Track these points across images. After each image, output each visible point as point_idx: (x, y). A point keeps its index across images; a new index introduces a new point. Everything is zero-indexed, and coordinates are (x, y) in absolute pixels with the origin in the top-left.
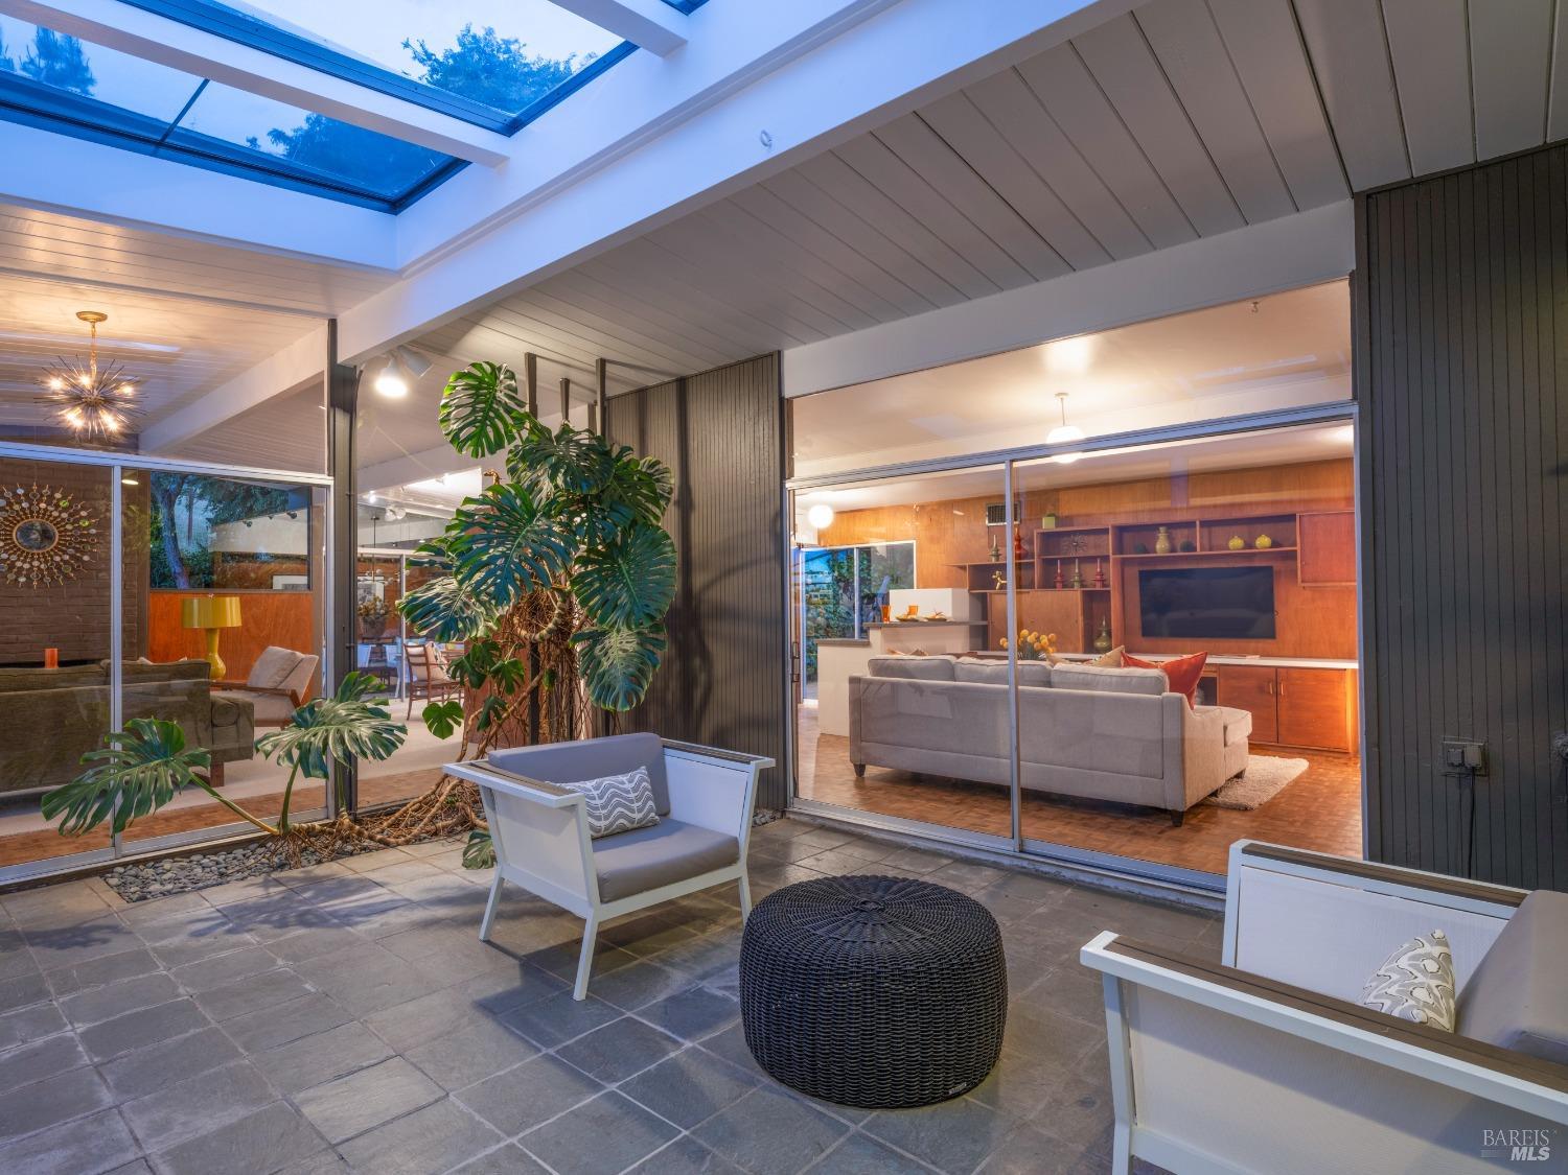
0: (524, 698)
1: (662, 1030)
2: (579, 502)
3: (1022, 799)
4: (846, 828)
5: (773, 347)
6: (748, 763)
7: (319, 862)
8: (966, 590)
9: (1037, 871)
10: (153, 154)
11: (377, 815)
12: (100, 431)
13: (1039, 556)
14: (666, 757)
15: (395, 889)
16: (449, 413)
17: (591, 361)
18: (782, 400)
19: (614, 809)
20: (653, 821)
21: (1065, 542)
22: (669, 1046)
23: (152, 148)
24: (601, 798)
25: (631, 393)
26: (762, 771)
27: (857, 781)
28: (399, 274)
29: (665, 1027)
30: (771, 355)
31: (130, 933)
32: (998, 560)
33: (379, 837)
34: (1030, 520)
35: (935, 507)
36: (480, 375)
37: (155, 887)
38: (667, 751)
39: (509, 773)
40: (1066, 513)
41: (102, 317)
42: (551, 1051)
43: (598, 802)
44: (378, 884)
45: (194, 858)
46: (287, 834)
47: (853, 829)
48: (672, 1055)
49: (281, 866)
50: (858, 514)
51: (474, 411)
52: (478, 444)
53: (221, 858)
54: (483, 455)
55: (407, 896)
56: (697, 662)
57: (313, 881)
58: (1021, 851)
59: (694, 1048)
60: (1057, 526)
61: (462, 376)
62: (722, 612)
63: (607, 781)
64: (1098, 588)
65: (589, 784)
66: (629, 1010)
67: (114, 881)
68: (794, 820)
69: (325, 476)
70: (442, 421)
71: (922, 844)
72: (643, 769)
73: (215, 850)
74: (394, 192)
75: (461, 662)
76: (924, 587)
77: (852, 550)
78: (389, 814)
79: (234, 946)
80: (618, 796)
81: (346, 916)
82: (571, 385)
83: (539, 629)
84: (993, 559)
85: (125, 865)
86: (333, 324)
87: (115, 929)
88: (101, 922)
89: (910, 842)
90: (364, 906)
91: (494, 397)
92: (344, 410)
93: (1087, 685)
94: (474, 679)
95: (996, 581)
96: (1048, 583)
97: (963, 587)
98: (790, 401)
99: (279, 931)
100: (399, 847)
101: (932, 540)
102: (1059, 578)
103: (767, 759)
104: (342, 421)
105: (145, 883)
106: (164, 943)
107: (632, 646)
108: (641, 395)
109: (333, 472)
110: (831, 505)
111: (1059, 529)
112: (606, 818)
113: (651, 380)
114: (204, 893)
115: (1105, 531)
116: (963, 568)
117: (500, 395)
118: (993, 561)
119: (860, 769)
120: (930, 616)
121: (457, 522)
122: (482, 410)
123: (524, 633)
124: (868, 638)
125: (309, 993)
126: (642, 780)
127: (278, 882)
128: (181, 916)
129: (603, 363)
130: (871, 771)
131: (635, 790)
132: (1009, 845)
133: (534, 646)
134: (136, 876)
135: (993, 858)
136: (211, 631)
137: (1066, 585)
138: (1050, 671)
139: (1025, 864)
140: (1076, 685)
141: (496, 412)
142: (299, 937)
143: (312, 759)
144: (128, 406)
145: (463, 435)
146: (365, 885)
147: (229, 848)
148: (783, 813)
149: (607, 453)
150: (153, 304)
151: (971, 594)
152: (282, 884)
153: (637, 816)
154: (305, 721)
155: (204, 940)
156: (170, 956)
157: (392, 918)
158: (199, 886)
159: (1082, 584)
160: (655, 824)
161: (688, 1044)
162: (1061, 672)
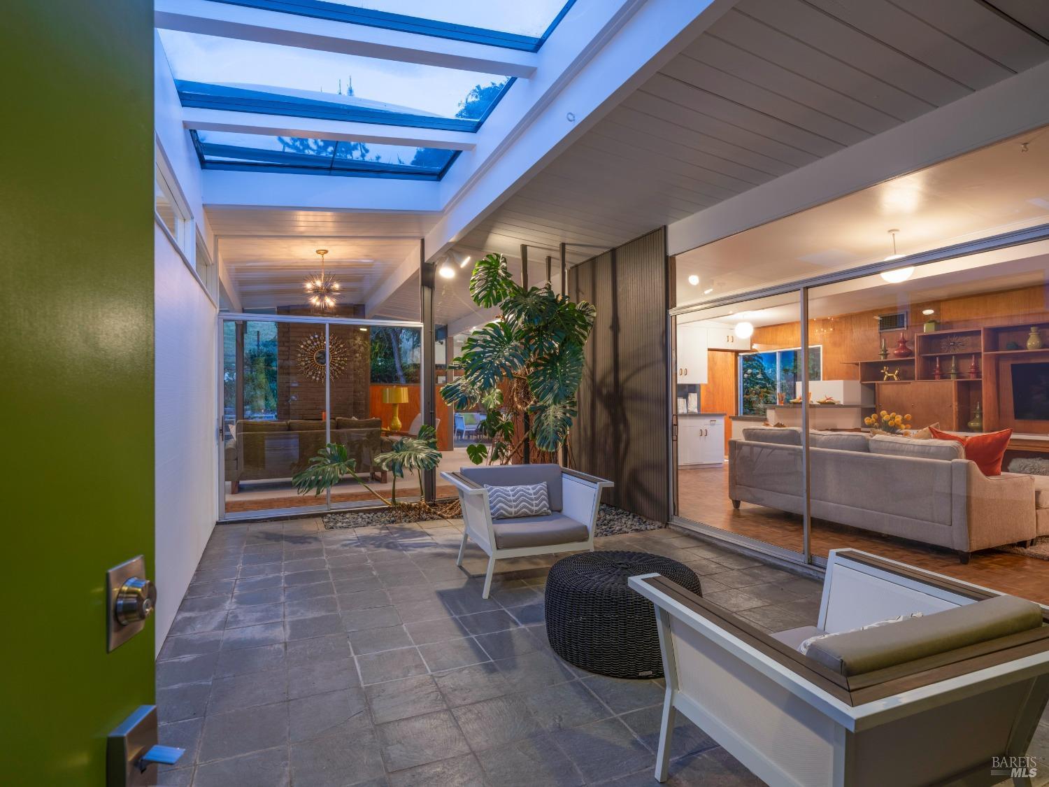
0: (521, 444)
1: (514, 618)
2: (535, 330)
3: (812, 527)
4: (702, 537)
5: (660, 224)
6: (596, 483)
7: (410, 522)
8: (859, 381)
9: (819, 578)
10: (330, 175)
11: (444, 503)
12: (325, 307)
13: (919, 354)
14: (563, 479)
15: (434, 537)
16: (475, 284)
17: (557, 245)
18: (667, 258)
19: (520, 503)
20: (545, 512)
21: (944, 342)
22: (511, 624)
23: (328, 172)
24: (513, 496)
25: (587, 261)
26: (603, 488)
27: (734, 511)
28: (442, 213)
29: (517, 617)
30: (660, 229)
31: (320, 541)
32: (886, 358)
33: (439, 513)
34: (915, 326)
35: (838, 320)
36: (490, 261)
37: (340, 524)
38: (564, 475)
39: (467, 479)
40: (947, 319)
41: (326, 252)
42: (457, 617)
43: (512, 498)
44: (429, 535)
45: (361, 514)
46: (396, 507)
47: (706, 538)
48: (511, 629)
49: (393, 522)
50: (780, 327)
51: (487, 282)
52: (488, 300)
53: (371, 516)
54: (491, 306)
55: (437, 541)
56: (622, 427)
57: (403, 529)
58: (809, 564)
59: (524, 630)
60: (936, 330)
61: (481, 263)
62: (637, 396)
63: (520, 487)
64: (972, 378)
65: (509, 488)
66: (506, 607)
67: (326, 520)
68: (673, 530)
69: (420, 323)
70: (471, 289)
71: (747, 553)
72: (544, 484)
73: (369, 511)
74: (438, 168)
75: (484, 422)
76: (829, 379)
77: (775, 353)
78: (450, 503)
79: (355, 552)
80: (525, 496)
81: (406, 546)
82: (552, 260)
83: (527, 404)
84: (882, 357)
85: (331, 513)
86: (423, 241)
87: (316, 539)
88: (312, 536)
89: (739, 550)
90: (415, 543)
91: (497, 273)
92: (429, 287)
93: (894, 451)
94: (491, 432)
95: (884, 374)
96: (927, 375)
97: (857, 379)
98: (673, 258)
99: (376, 549)
100: (448, 520)
101: (835, 344)
102: (937, 371)
103: (609, 482)
104: (427, 292)
105: (336, 523)
106: (330, 547)
107: (559, 415)
108: (593, 261)
109: (423, 321)
110: (753, 322)
111: (939, 332)
112: (516, 507)
113: (598, 252)
114: (355, 529)
115: (978, 333)
116: (857, 364)
117: (500, 271)
118: (882, 359)
119: (737, 504)
120: (822, 399)
121: (468, 345)
122: (491, 281)
123: (519, 407)
124: (765, 415)
125: (373, 575)
126: (541, 489)
127: (387, 528)
128: (342, 537)
129: (563, 245)
130: (745, 506)
131: (535, 494)
132: (801, 558)
133: (526, 414)
134: (334, 519)
135: (790, 566)
136: (395, 405)
137: (944, 376)
138: (868, 440)
139: (811, 572)
140: (887, 451)
141: (498, 281)
142: (383, 552)
143: (397, 467)
144: (338, 294)
145: (480, 296)
146: (423, 534)
147: (376, 511)
148: (667, 524)
149: (555, 301)
150: (342, 243)
151: (862, 384)
152: (388, 530)
153: (535, 508)
154: (398, 448)
155: (346, 548)
156: (329, 552)
157: (426, 550)
158: (357, 525)
159: (959, 375)
160: (548, 515)
161: (523, 626)
162: (876, 441)
